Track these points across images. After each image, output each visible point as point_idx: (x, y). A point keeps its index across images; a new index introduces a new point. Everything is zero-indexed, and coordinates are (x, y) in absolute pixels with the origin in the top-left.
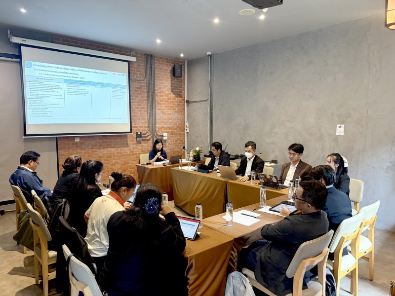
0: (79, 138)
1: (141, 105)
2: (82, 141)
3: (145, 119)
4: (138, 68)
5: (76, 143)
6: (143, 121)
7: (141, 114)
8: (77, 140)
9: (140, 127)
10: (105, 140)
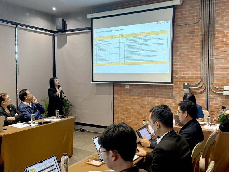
0: (128, 86)
1: (192, 52)
2: (131, 88)
3: (197, 68)
4: (190, 10)
5: (126, 90)
6: (194, 70)
7: (191, 62)
8: (127, 87)
9: (190, 77)
10: (150, 89)
